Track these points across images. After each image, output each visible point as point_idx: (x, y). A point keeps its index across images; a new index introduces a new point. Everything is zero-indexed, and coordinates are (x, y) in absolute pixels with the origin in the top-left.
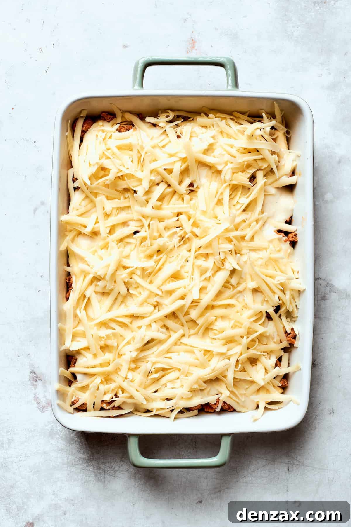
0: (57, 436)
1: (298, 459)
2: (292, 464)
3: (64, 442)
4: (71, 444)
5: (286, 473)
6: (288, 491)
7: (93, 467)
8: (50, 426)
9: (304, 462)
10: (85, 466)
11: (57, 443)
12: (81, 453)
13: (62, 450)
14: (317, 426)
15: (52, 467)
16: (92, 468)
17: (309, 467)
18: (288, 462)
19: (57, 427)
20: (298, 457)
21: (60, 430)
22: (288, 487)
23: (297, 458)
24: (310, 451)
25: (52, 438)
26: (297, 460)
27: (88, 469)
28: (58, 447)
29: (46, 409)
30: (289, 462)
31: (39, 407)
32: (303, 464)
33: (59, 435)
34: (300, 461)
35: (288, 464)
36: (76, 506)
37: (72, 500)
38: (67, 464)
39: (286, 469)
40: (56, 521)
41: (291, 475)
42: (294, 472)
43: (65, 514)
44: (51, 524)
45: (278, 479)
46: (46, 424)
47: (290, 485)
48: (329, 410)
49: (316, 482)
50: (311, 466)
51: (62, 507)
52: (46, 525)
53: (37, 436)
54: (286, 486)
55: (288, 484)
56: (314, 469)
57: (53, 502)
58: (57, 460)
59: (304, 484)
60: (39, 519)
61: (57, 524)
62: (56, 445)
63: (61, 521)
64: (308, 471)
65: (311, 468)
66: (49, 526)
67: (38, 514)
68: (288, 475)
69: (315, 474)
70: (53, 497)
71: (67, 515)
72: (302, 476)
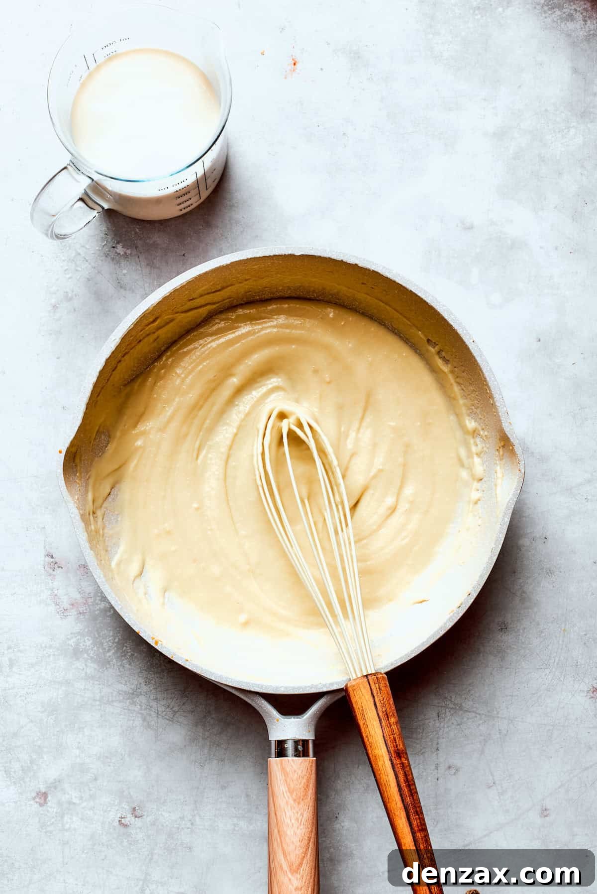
0: (85, 655)
1: (453, 700)
2: (444, 707)
3: (96, 666)
4: (107, 668)
5: (435, 720)
6: (438, 750)
7: (140, 705)
8: (74, 640)
9: (463, 704)
10: (128, 703)
11: (85, 667)
12: (122, 683)
13: (93, 678)
14: (482, 649)
15: (76, 704)
16: (139, 707)
17: (470, 712)
18: (438, 703)
19: (85, 641)
20: (454, 697)
21: (89, 646)
22: (438, 744)
23: (451, 697)
24: (471, 688)
25: (78, 659)
26: (451, 700)
27: (133, 708)
28: (86, 673)
29: (68, 614)
30: (440, 705)
31: (58, 610)
32: (460, 708)
33: (88, 655)
34: (456, 702)
35: (438, 706)
36: (112, 767)
37: (107, 757)
38: (100, 701)
39: (435, 715)
40: (82, 790)
41: (442, 725)
42: (447, 719)
43: (96, 779)
44: (74, 795)
45: (424, 730)
46: (68, 637)
47: (440, 741)
48: (498, 624)
49: (481, 735)
50: (473, 712)
51: (92, 768)
52: (67, 796)
53: (54, 655)
54: (435, 742)
55: (438, 738)
56: (478, 716)
57: (78, 760)
58: (85, 693)
59: (462, 739)
60: (55, 788)
61: (83, 795)
62: (83, 669)
63: (90, 790)
64: (468, 719)
65: (473, 714)
66: (72, 799)
67: (55, 780)
68: (438, 725)
69: (479, 725)
70: (77, 752)
71: (98, 782)
72: (458, 726)
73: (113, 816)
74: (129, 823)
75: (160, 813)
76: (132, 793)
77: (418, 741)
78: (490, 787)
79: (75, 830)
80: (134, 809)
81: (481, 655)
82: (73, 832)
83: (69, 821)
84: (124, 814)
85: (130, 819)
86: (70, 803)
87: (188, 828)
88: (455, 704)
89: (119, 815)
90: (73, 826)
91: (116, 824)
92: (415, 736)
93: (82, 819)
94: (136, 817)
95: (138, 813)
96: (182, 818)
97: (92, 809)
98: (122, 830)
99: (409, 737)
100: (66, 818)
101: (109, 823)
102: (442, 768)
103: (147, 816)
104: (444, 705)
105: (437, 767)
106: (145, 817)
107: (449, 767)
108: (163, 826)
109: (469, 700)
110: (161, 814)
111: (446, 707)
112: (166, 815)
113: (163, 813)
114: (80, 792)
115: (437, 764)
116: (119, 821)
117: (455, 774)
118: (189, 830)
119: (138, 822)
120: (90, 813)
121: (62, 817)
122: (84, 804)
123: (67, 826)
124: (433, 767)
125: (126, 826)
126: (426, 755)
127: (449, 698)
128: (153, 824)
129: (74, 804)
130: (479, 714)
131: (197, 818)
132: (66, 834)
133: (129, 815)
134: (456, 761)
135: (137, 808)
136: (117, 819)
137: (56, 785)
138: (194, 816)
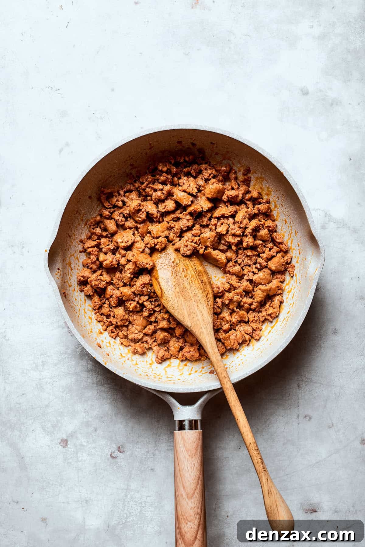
0: (87, 357)
1: (306, 376)
5: (296, 389)
6: (298, 406)
9: (313, 379)
11: (87, 364)
14: (322, 345)
15: (82, 387)
17: (317, 383)
18: (298, 378)
20: (307, 374)
22: (298, 403)
23: (305, 375)
24: (317, 369)
25: (82, 360)
26: (305, 377)
28: (88, 368)
32: (311, 381)
34: (308, 377)
35: (298, 380)
36: (105, 423)
37: (102, 417)
38: (96, 384)
39: (296, 385)
40: (88, 437)
41: (301, 391)
42: (303, 388)
43: (96, 431)
44: (83, 441)
45: (290, 395)
46: (77, 347)
47: (300, 401)
48: (332, 330)
49: (324, 397)
50: (319, 383)
51: (93, 424)
52: (79, 441)
53: (68, 358)
54: (297, 402)
55: (298, 399)
56: (322, 386)
57: (85, 420)
58: (88, 380)
59: (313, 399)
60: (72, 436)
61: (89, 440)
62: (86, 366)
63: (93, 437)
64: (316, 387)
65: (319, 385)
66: (82, 442)
67: (72, 432)
68: (298, 391)
69: (323, 391)
70: (84, 415)
71: (97, 432)
72: (310, 392)
73: (107, 452)
74: (116, 456)
75: (134, 449)
76: (117, 438)
77: (287, 402)
78: (330, 428)
79: (85, 461)
80: (119, 448)
81: (323, 349)
82: (84, 462)
83: (81, 455)
84: (114, 451)
85: (117, 453)
86: (82, 445)
87: (151, 458)
88: (308, 379)
89: (111, 451)
90: (83, 459)
91: (109, 456)
92: (284, 398)
93: (89, 455)
94: (120, 452)
95: (122, 449)
96: (148, 452)
97: (94, 448)
98: (112, 460)
99: (281, 399)
100: (79, 454)
101: (105, 456)
102: (301, 418)
103: (127, 451)
104: (301, 379)
105: (298, 416)
106: (126, 452)
107: (306, 416)
108: (136, 457)
109: (316, 376)
110: (136, 450)
111: (302, 381)
112: (138, 450)
113: (137, 449)
114: (87, 438)
115: (298, 415)
116: (111, 455)
117: (309, 420)
118: (152, 459)
119: (122, 455)
120: (93, 451)
121: (77, 454)
122: (90, 446)
123: (80, 459)
124: (296, 417)
125: (115, 458)
126: (292, 410)
127: (304, 375)
128: (131, 456)
129: (84, 446)
130: (322, 384)
131: (157, 452)
132: (80, 464)
133: (116, 451)
134: (309, 412)
135: (121, 447)
136: (110, 454)
137: (72, 435)
138: (155, 450)
